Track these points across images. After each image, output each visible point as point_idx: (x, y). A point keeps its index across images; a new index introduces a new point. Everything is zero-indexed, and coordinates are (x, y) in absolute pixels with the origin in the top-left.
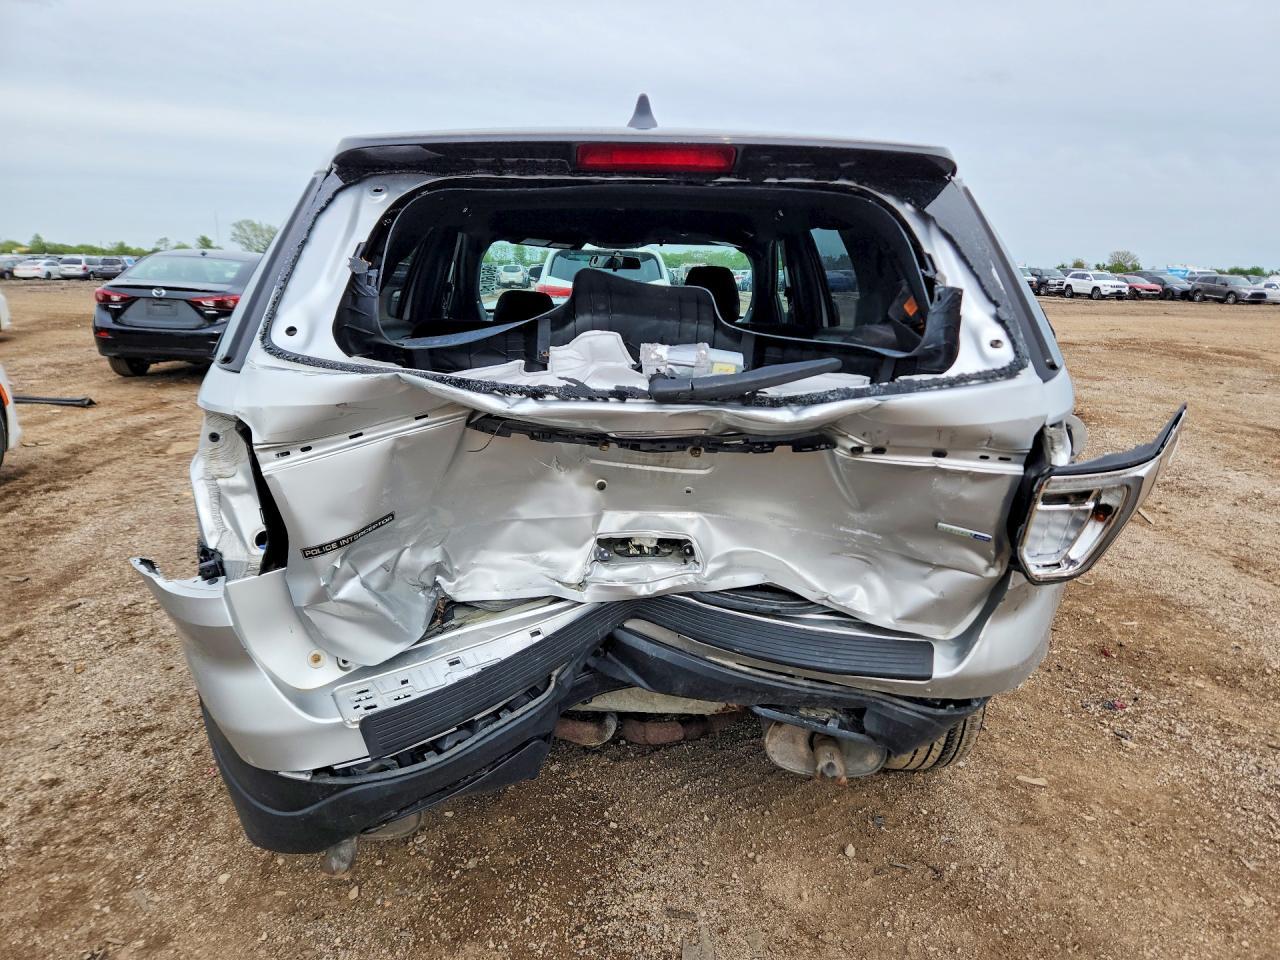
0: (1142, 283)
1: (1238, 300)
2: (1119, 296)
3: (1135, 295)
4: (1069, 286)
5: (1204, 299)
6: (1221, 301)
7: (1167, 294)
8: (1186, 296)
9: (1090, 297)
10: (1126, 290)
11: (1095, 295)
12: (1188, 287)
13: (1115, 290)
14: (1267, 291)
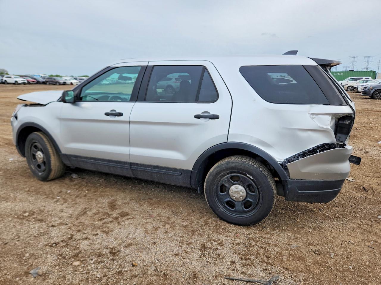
0: (30, 80)
1: (60, 84)
2: (24, 83)
3: (29, 83)
4: (6, 81)
5: (50, 84)
6: (54, 84)
7: (38, 83)
8: (44, 83)
9: (14, 84)
10: (26, 82)
11: (16, 83)
12: (44, 80)
13: (23, 82)
14: (66, 81)
